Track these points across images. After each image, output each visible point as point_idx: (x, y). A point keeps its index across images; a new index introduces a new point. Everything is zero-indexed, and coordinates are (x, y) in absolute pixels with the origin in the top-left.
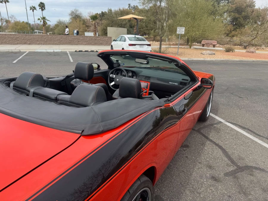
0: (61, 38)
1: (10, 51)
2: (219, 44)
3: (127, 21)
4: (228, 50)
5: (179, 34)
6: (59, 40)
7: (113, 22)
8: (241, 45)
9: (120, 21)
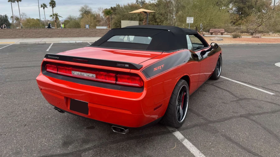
0: (80, 31)
1: (37, 43)
2: (226, 32)
3: (137, 15)
4: (235, 37)
5: (189, 24)
6: (78, 33)
7: (123, 16)
8: (248, 32)
9: (130, 15)
